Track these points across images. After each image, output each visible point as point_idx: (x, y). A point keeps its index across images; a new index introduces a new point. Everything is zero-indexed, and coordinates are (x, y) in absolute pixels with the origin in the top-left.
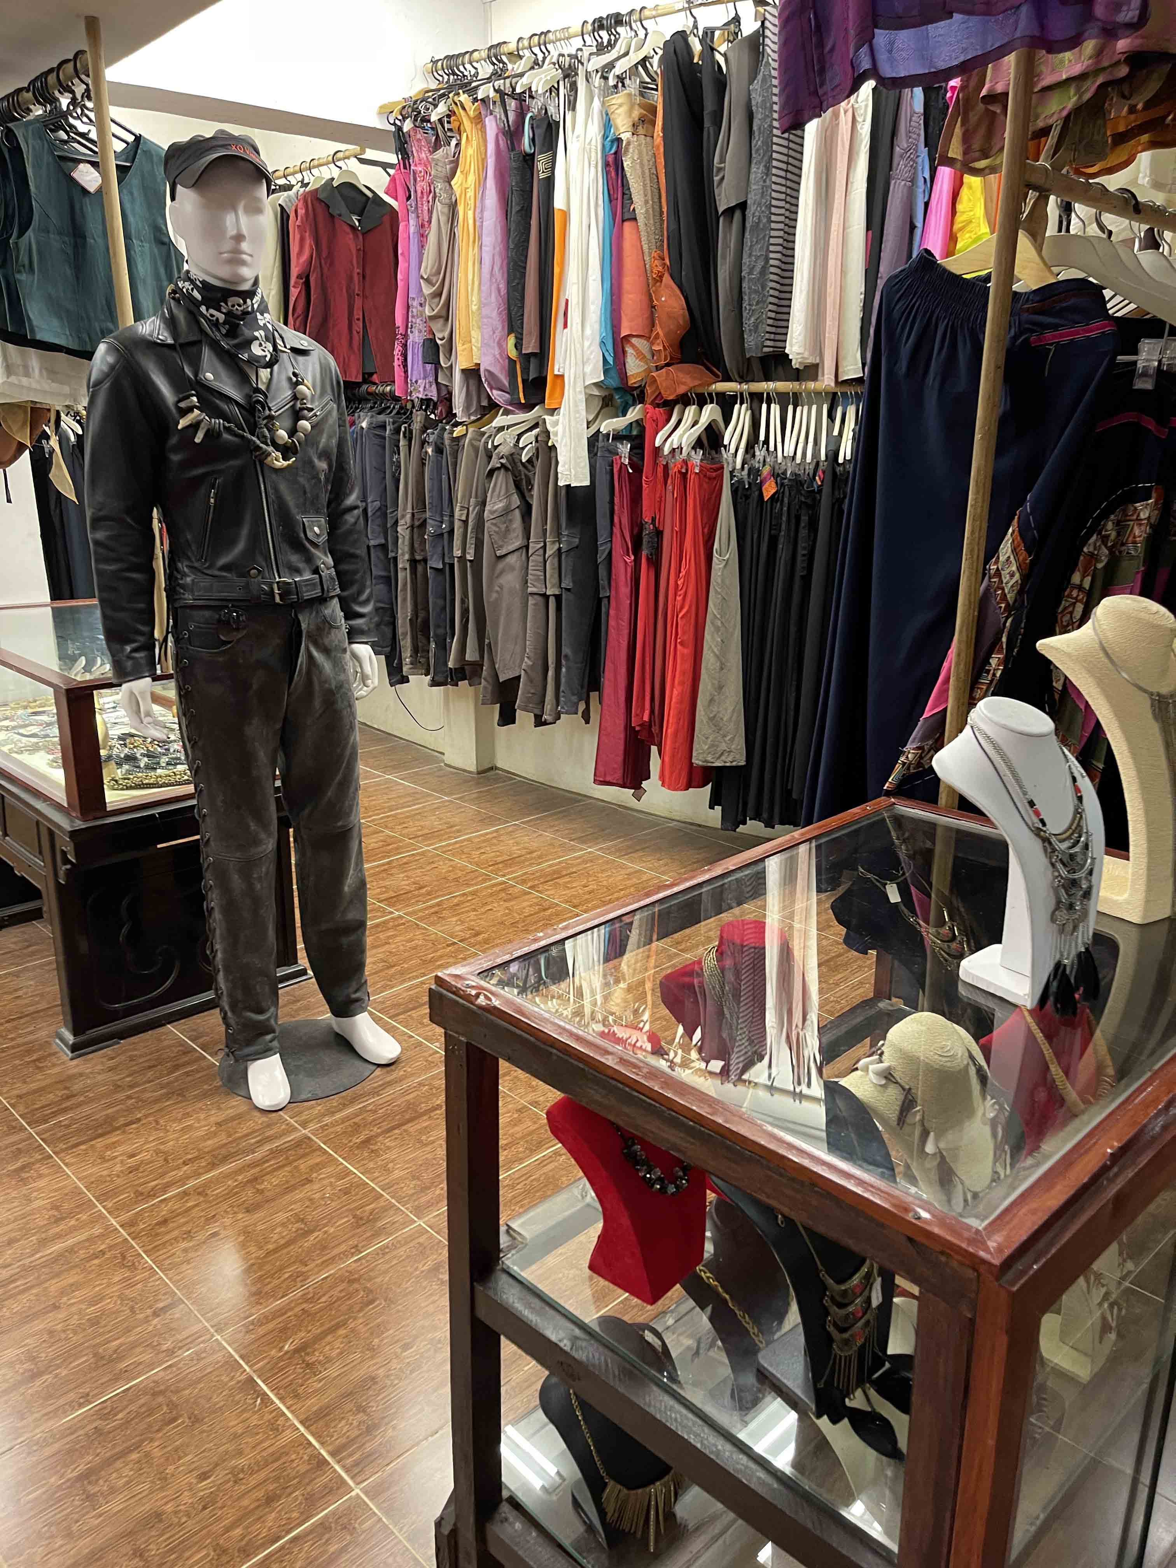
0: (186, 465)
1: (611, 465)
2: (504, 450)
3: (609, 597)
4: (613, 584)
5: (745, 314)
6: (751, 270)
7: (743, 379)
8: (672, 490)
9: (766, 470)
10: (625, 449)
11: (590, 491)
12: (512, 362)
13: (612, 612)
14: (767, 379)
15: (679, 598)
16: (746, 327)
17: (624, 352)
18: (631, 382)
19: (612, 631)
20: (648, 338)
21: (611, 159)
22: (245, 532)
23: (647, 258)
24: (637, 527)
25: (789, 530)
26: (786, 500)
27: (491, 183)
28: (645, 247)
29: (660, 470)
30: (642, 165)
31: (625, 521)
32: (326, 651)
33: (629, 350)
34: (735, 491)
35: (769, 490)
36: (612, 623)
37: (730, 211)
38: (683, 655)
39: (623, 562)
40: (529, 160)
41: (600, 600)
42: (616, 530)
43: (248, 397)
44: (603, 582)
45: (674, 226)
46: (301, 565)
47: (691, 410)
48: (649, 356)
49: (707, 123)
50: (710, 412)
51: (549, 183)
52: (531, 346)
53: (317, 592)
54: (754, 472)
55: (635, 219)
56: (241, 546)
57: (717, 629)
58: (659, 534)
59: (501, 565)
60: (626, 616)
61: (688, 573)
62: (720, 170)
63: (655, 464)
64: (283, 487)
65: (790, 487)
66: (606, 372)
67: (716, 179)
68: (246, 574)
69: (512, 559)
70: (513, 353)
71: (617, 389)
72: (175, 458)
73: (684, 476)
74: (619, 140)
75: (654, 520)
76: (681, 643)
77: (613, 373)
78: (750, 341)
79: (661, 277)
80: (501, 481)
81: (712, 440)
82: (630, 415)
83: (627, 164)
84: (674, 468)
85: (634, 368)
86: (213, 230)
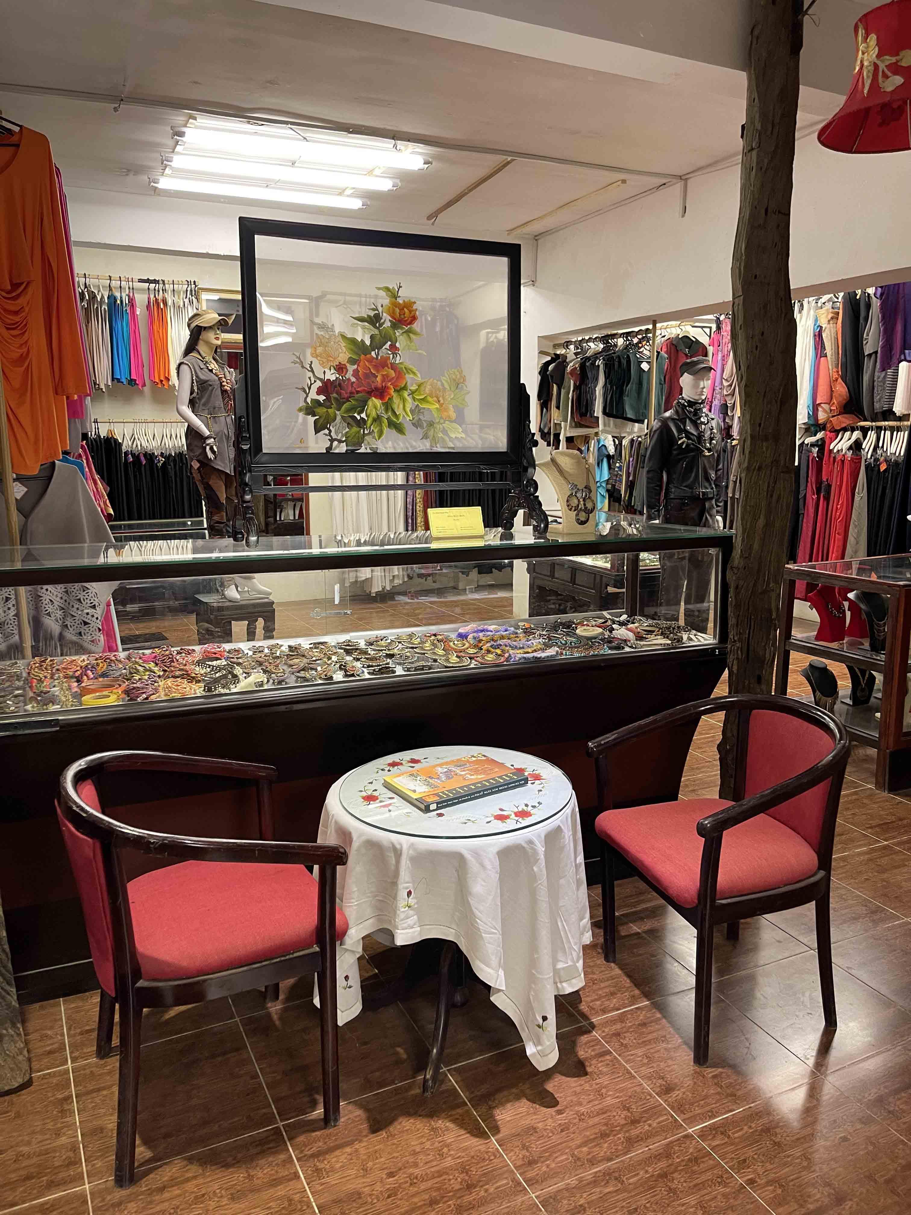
0: (678, 455)
1: (809, 457)
3: (803, 514)
4: (806, 508)
5: (875, 395)
6: (878, 378)
7: (872, 421)
8: (837, 468)
9: (882, 459)
10: (815, 450)
11: (798, 468)
13: (805, 520)
14: (885, 420)
15: (838, 514)
16: (875, 400)
17: (817, 410)
18: (820, 422)
19: (804, 528)
20: (829, 404)
21: (817, 334)
22: (693, 475)
23: (831, 372)
24: (819, 482)
25: (891, 484)
26: (891, 471)
28: (830, 367)
29: (832, 459)
30: (831, 335)
31: (814, 480)
32: (711, 516)
33: (820, 409)
34: (867, 467)
35: (883, 467)
36: (804, 525)
37: (870, 355)
38: (838, 540)
39: (812, 498)
41: (799, 515)
42: (809, 484)
43: (699, 434)
44: (801, 507)
45: (844, 360)
46: (708, 486)
47: (848, 434)
48: (829, 411)
49: (862, 321)
50: (857, 434)
53: (712, 496)
54: (877, 460)
55: (826, 356)
56: (691, 479)
57: (856, 526)
58: (829, 486)
60: (812, 522)
61: (843, 502)
62: (866, 339)
63: (830, 456)
64: (706, 462)
65: (893, 466)
66: (809, 418)
67: (864, 342)
68: (692, 488)
71: (812, 425)
72: (675, 452)
73: (843, 462)
74: (821, 327)
75: (827, 480)
76: (838, 533)
77: (812, 419)
78: (877, 406)
79: (837, 380)
81: (857, 446)
82: (820, 435)
83: (824, 335)
84: (838, 458)
85: (822, 416)
86: (696, 386)
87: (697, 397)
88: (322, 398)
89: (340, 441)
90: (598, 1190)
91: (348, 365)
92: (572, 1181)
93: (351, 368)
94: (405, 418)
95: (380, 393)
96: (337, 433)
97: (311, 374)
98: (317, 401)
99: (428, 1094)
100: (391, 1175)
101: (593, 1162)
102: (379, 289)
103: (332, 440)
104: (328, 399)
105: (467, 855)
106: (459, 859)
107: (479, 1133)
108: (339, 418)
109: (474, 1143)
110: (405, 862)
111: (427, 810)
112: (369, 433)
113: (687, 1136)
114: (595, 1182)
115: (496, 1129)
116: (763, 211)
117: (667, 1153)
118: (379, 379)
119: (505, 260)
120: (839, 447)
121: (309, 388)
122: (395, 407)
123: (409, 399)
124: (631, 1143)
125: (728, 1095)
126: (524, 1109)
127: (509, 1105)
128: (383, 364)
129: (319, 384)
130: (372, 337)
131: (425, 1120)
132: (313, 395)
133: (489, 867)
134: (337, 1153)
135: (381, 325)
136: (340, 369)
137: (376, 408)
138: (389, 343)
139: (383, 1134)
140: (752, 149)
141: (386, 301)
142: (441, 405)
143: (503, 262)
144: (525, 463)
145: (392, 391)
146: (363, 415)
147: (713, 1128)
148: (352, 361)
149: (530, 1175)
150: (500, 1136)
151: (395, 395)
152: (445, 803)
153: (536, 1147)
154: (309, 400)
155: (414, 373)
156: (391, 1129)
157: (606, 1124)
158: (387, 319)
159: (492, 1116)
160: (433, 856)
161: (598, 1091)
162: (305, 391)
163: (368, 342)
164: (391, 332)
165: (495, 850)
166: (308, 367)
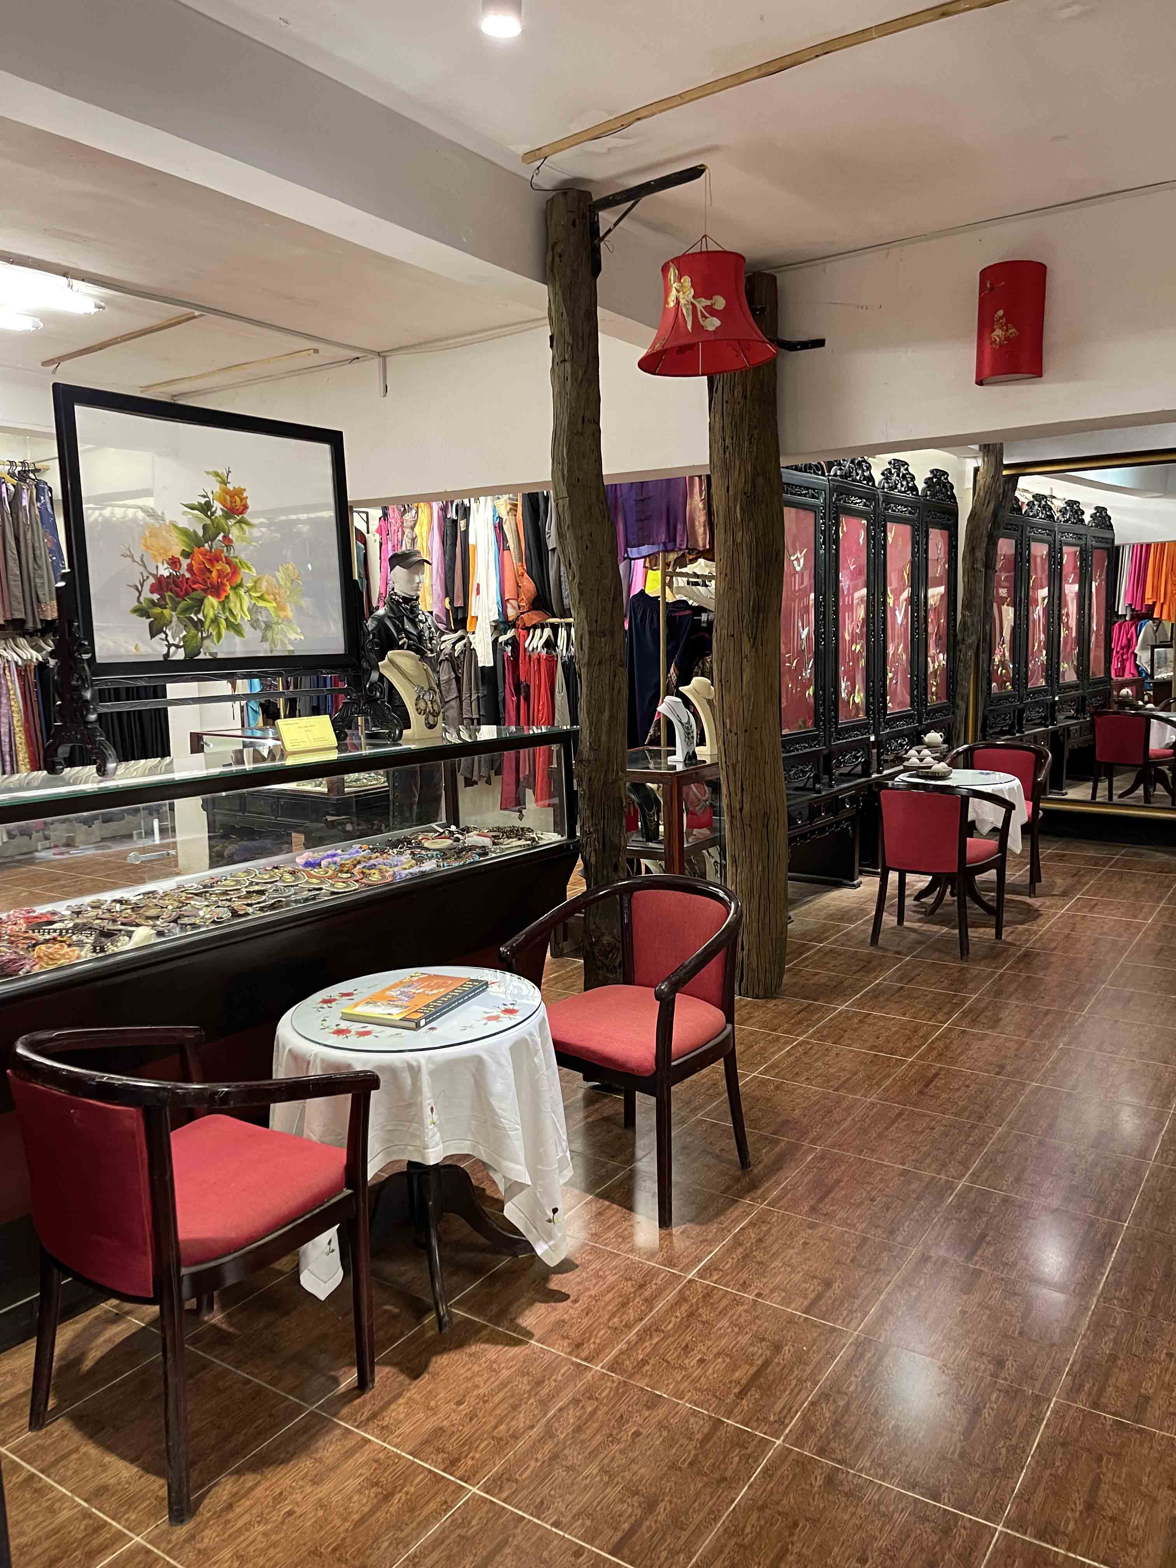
1: (503, 656)
2: (447, 651)
3: (505, 717)
4: (506, 711)
5: (563, 591)
7: (561, 617)
8: (534, 667)
10: (509, 649)
11: (494, 668)
12: (447, 610)
15: (541, 715)
16: (563, 596)
17: (507, 607)
18: (510, 619)
20: (518, 600)
21: (497, 525)
23: (516, 566)
24: (517, 684)
27: (436, 531)
28: (515, 561)
29: (528, 658)
30: (512, 527)
31: (511, 681)
33: (509, 605)
34: (563, 665)
37: (554, 549)
39: (512, 700)
40: (455, 522)
42: (507, 686)
44: (501, 710)
45: (528, 554)
47: (538, 631)
48: (519, 608)
49: (542, 514)
50: (547, 632)
51: (466, 533)
52: (459, 603)
55: (509, 549)
58: (528, 686)
59: (447, 706)
61: (544, 703)
62: (548, 533)
63: (525, 655)
66: (498, 615)
67: (547, 536)
69: (453, 703)
70: (448, 606)
71: (503, 622)
73: (539, 660)
74: (501, 519)
75: (525, 680)
77: (502, 615)
78: (566, 602)
79: (523, 574)
80: (445, 665)
81: (550, 644)
82: (510, 633)
83: (505, 527)
84: (534, 656)
85: (511, 613)
86: (411, 581)
87: (413, 593)
88: (156, 597)
89: (177, 647)
90: (647, 1344)
91: (181, 558)
92: (622, 1345)
93: (185, 562)
94: (243, 617)
95: (216, 590)
96: (174, 638)
97: (142, 569)
98: (152, 602)
99: (446, 1330)
100: (459, 1403)
101: (629, 1326)
102: (208, 473)
103: (169, 646)
104: (163, 597)
105: (485, 1057)
106: (478, 1063)
107: (517, 1342)
108: (175, 619)
109: (515, 1350)
110: (425, 1078)
111: (418, 1027)
112: (208, 637)
113: (690, 1281)
114: (641, 1339)
115: (530, 1335)
116: (580, 419)
117: (682, 1298)
118: (214, 574)
119: (326, 447)
120: (534, 643)
121: (142, 586)
122: (232, 605)
123: (246, 599)
124: (650, 1302)
125: (702, 1242)
126: (542, 1311)
127: (527, 1312)
128: (215, 559)
129: (152, 580)
130: (205, 527)
131: (458, 1351)
132: (146, 594)
133: (506, 1064)
134: (392, 1407)
135: (213, 514)
136: (174, 563)
137: (213, 607)
138: (222, 534)
139: (426, 1377)
140: (564, 361)
141: (217, 488)
142: (278, 603)
143: (325, 450)
144: (365, 665)
145: (228, 588)
146: (200, 616)
147: (706, 1269)
148: (186, 554)
149: (584, 1354)
150: (536, 1338)
151: (231, 593)
152: (431, 1018)
153: (574, 1333)
154: (142, 599)
155: (249, 569)
156: (431, 1369)
157: (620, 1296)
158: (217, 506)
159: (518, 1326)
160: (451, 1065)
161: (598, 1276)
162: (137, 589)
163: (200, 533)
164: (223, 521)
165: (508, 1045)
166: (138, 559)
